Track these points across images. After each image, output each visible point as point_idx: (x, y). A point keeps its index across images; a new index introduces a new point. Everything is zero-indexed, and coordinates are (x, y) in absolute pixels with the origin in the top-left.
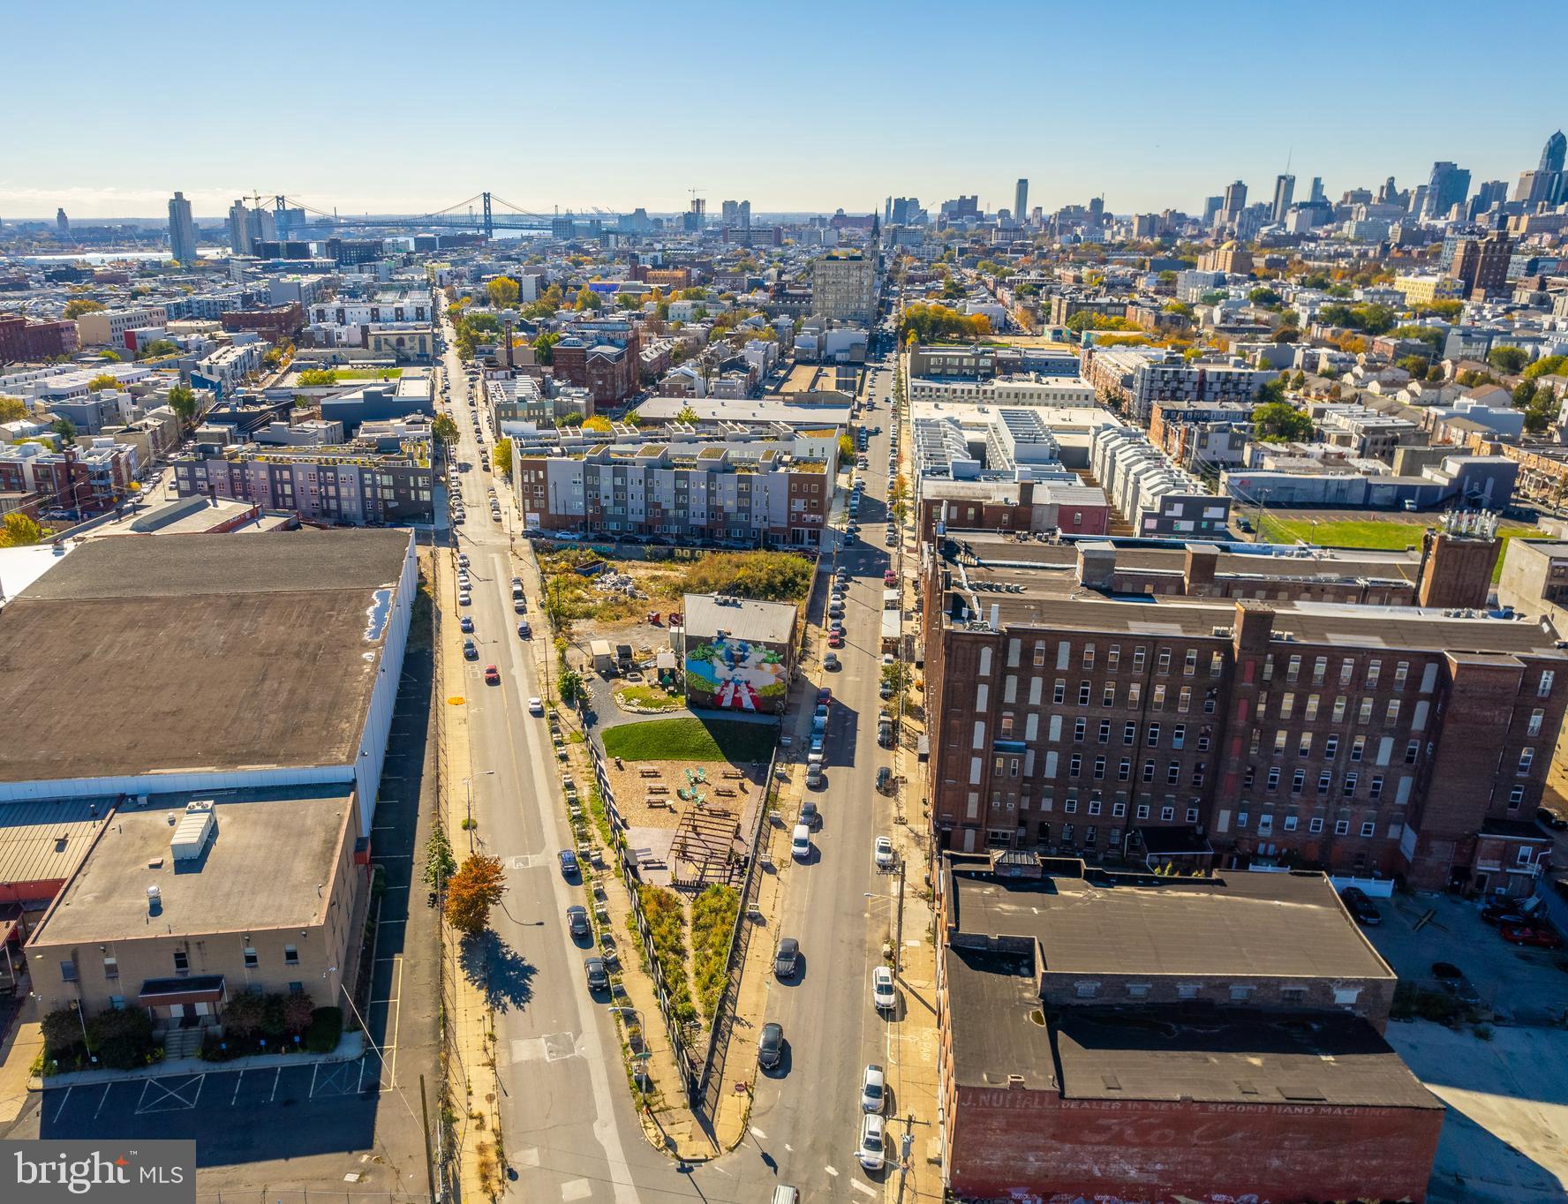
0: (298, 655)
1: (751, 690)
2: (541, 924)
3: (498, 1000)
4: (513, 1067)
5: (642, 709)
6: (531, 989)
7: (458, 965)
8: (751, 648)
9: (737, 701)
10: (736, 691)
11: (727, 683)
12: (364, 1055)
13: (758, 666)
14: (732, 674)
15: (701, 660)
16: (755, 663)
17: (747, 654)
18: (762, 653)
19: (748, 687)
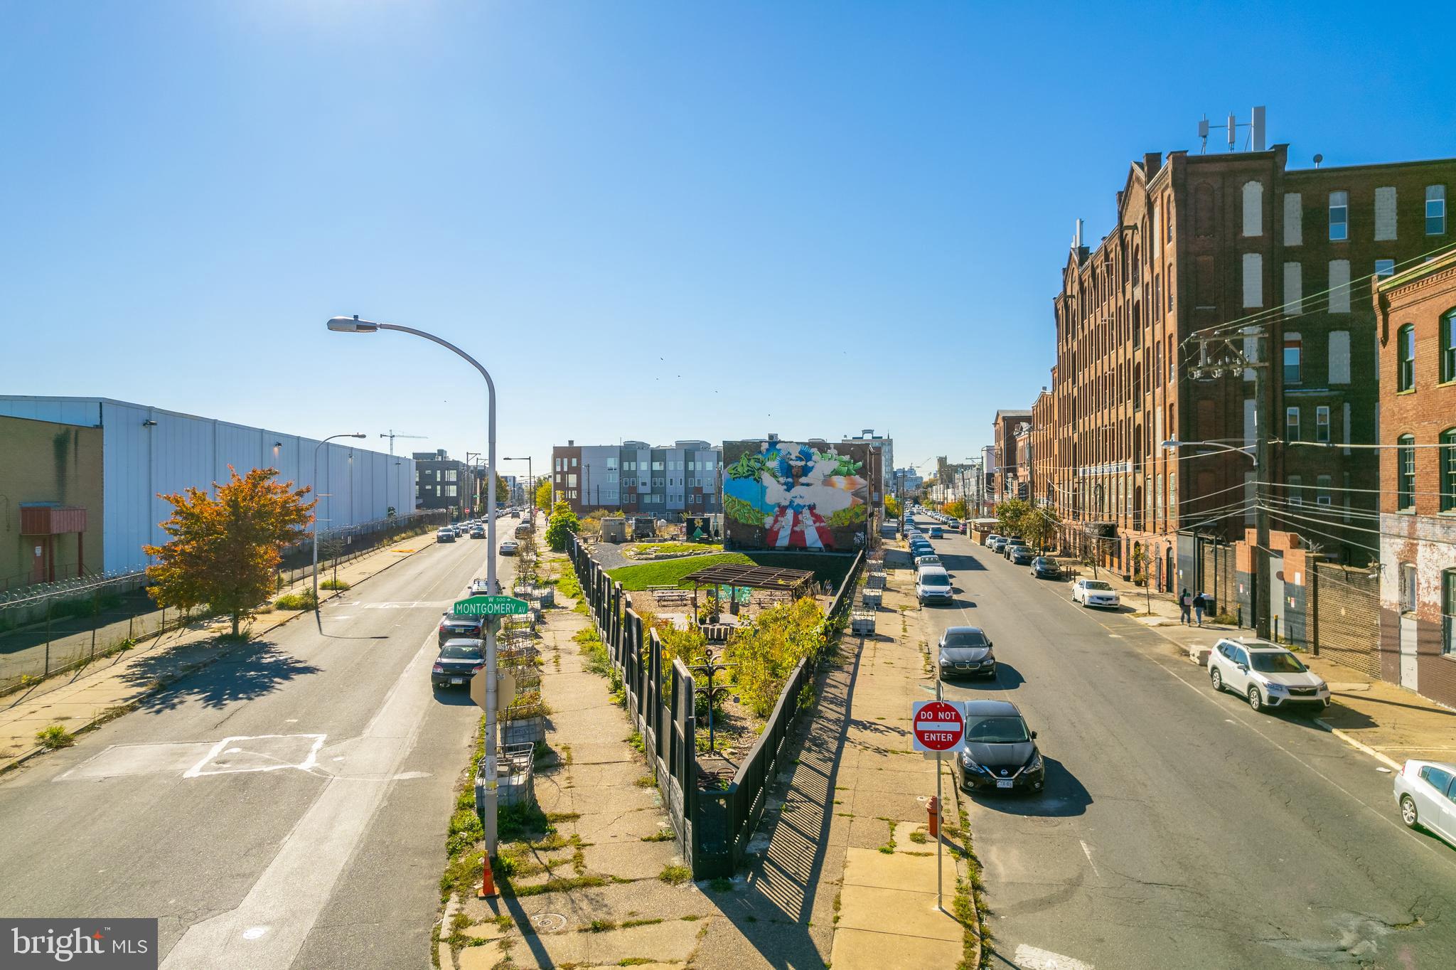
1: (818, 518)
2: (383, 638)
3: (168, 697)
6: (277, 687)
7: (128, 664)
8: (816, 455)
9: (797, 537)
10: (796, 522)
11: (783, 510)
13: (827, 481)
14: (789, 495)
15: (746, 477)
16: (822, 478)
17: (810, 464)
18: (832, 461)
19: (813, 514)
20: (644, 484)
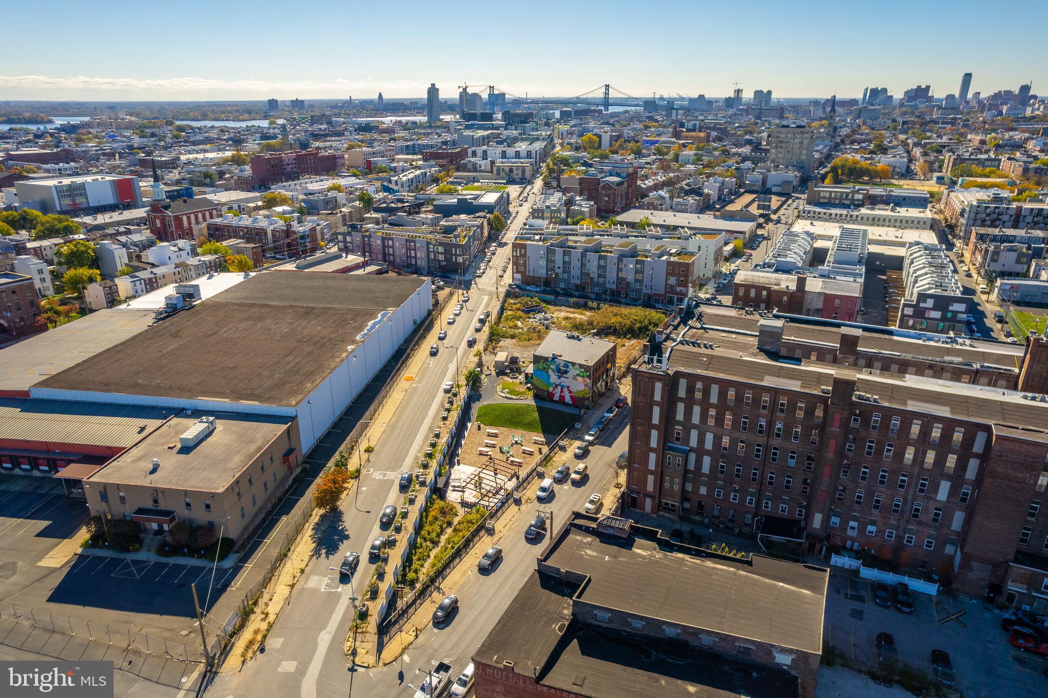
0: (315, 344)
1: (570, 392)
2: (369, 512)
3: (319, 550)
4: (303, 589)
5: (509, 396)
6: (340, 548)
7: (312, 527)
8: (571, 367)
9: (562, 398)
10: (562, 392)
11: (557, 386)
12: (233, 567)
13: (575, 378)
14: (559, 381)
15: (543, 371)
16: (573, 376)
17: (568, 370)
18: (577, 370)
19: (568, 390)
20: (559, 268)
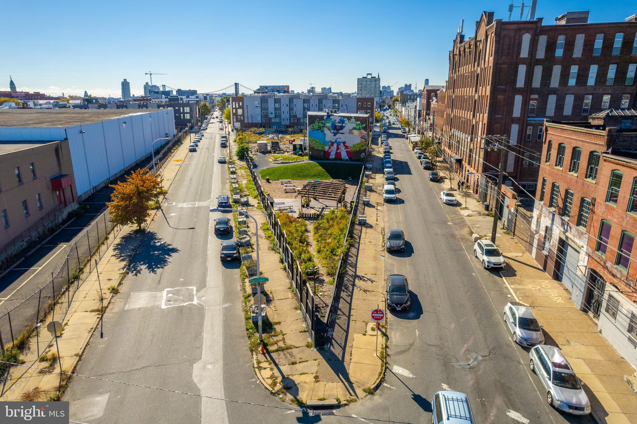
1: (347, 147)
2: (192, 229)
3: (135, 267)
5: (283, 161)
6: (168, 261)
7: (112, 248)
8: (347, 121)
9: (338, 155)
10: (338, 148)
11: (332, 144)
13: (351, 132)
14: (335, 138)
15: (318, 130)
16: (349, 131)
17: (344, 125)
18: (353, 124)
19: (344, 146)
20: (272, 113)
